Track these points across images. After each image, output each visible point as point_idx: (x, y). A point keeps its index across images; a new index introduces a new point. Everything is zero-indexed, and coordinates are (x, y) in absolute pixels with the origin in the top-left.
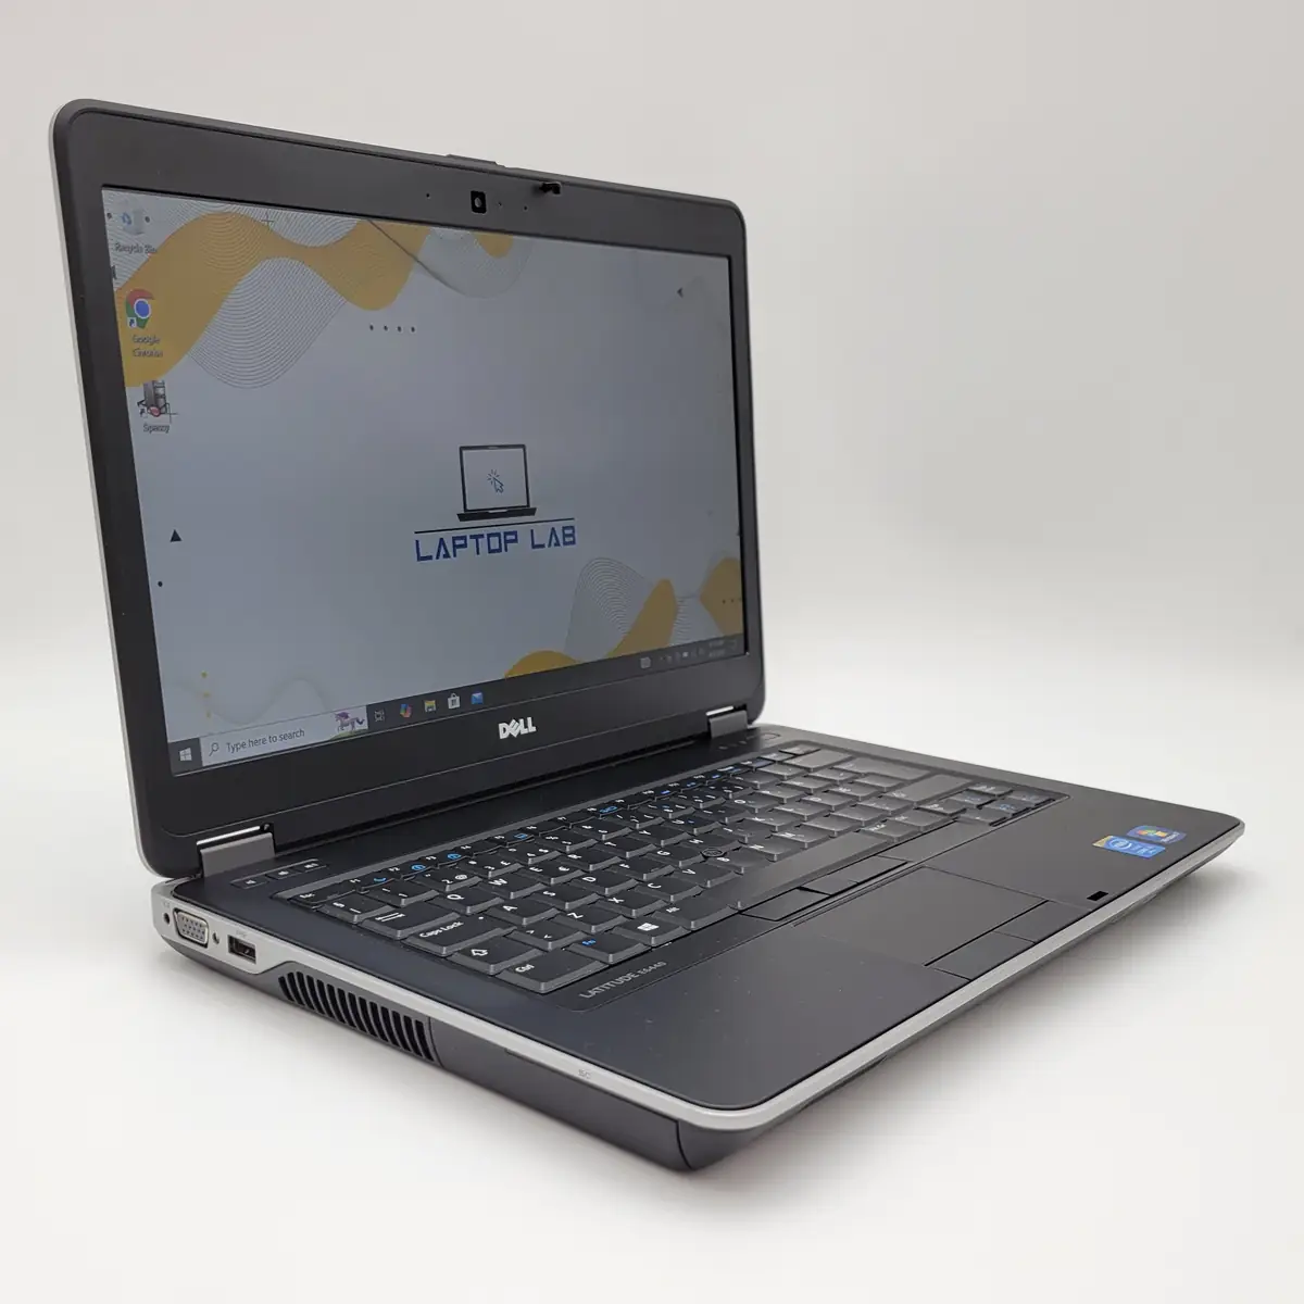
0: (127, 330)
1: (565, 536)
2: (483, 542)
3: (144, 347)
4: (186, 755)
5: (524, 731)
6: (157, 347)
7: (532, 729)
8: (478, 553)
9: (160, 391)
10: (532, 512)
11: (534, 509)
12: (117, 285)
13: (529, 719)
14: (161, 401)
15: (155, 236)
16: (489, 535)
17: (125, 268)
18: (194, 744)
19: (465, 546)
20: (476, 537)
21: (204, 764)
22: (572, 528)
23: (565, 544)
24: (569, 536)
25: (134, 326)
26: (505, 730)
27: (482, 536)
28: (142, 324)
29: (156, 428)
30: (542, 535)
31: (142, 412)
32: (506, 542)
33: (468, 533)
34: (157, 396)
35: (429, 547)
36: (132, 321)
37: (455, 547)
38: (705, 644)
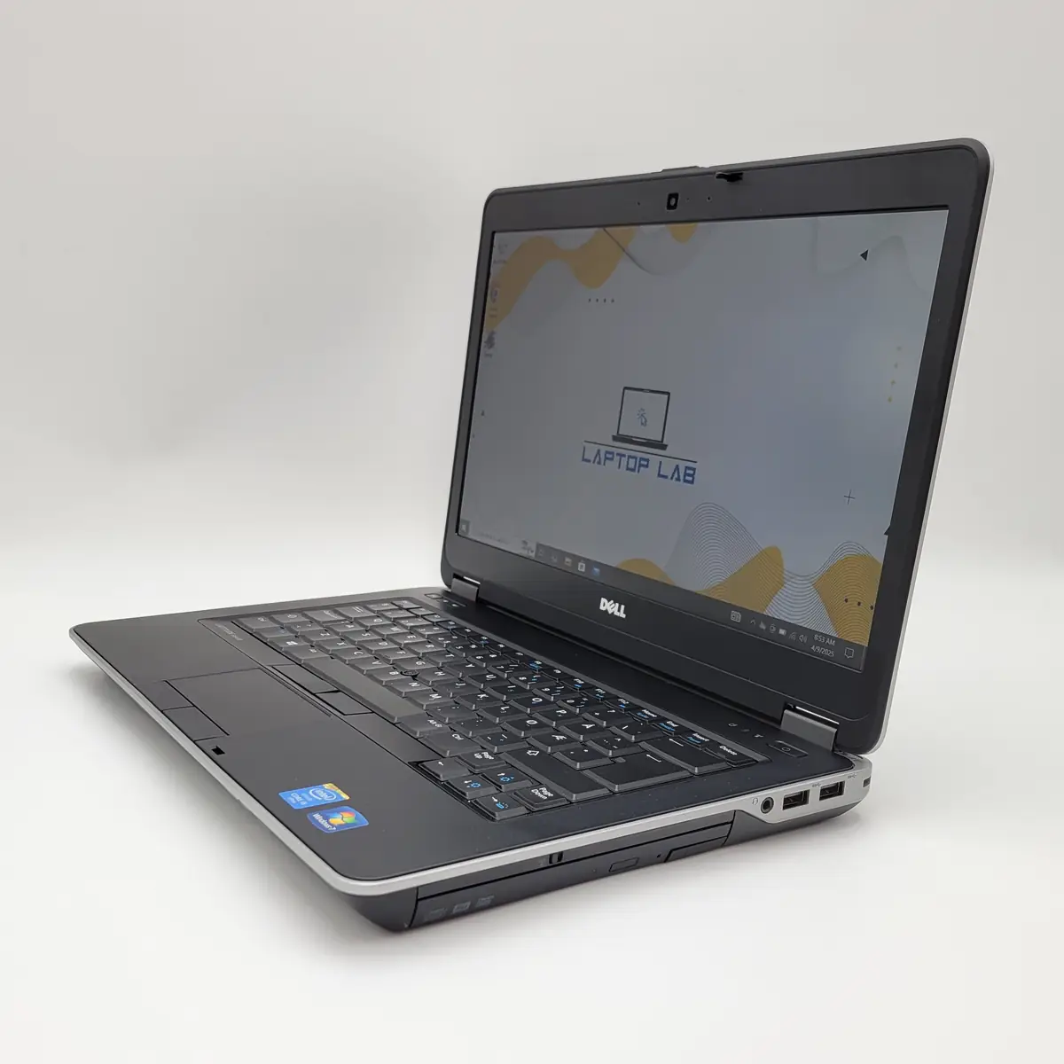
1: (686, 475)
2: (624, 460)
3: (493, 313)
4: (464, 528)
5: (616, 613)
6: (496, 313)
7: (622, 614)
8: (619, 466)
10: (664, 447)
11: (666, 446)
13: (623, 607)
15: (507, 254)
16: (630, 457)
18: (468, 524)
19: (612, 459)
20: (622, 455)
21: (468, 535)
22: (694, 470)
23: (685, 481)
24: (690, 475)
26: (604, 605)
27: (624, 456)
29: (489, 355)
30: (668, 469)
31: (486, 346)
32: (640, 465)
33: (615, 451)
35: (590, 455)
37: (606, 458)
38: (810, 633)
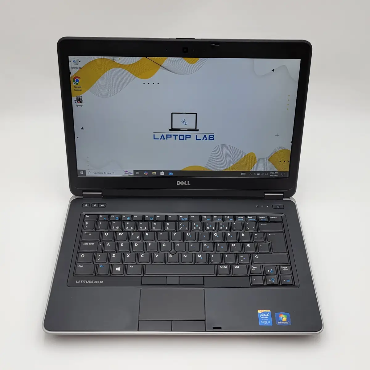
0: (73, 85)
1: (209, 137)
2: (177, 137)
3: (77, 89)
4: (82, 173)
5: (186, 184)
6: (80, 89)
7: (189, 184)
8: (175, 139)
9: (81, 98)
10: (198, 130)
12: (71, 76)
13: (188, 182)
14: (81, 100)
15: (81, 65)
16: (180, 135)
17: (73, 72)
18: (84, 171)
19: (171, 137)
20: (175, 135)
21: (86, 175)
22: (213, 136)
23: (209, 139)
24: (211, 138)
25: (75, 84)
26: (179, 183)
27: (177, 135)
28: (77, 84)
29: (79, 106)
30: (200, 136)
31: (76, 102)
32: (186, 137)
33: (172, 134)
34: (80, 99)
35: (158, 136)
36: (74, 83)
37: (167, 137)
38: (269, 172)
